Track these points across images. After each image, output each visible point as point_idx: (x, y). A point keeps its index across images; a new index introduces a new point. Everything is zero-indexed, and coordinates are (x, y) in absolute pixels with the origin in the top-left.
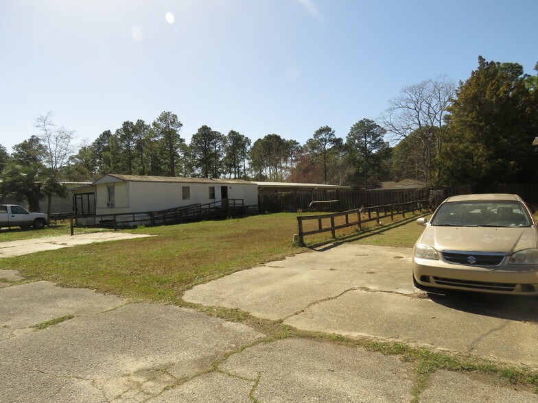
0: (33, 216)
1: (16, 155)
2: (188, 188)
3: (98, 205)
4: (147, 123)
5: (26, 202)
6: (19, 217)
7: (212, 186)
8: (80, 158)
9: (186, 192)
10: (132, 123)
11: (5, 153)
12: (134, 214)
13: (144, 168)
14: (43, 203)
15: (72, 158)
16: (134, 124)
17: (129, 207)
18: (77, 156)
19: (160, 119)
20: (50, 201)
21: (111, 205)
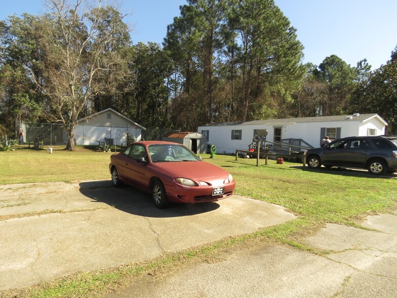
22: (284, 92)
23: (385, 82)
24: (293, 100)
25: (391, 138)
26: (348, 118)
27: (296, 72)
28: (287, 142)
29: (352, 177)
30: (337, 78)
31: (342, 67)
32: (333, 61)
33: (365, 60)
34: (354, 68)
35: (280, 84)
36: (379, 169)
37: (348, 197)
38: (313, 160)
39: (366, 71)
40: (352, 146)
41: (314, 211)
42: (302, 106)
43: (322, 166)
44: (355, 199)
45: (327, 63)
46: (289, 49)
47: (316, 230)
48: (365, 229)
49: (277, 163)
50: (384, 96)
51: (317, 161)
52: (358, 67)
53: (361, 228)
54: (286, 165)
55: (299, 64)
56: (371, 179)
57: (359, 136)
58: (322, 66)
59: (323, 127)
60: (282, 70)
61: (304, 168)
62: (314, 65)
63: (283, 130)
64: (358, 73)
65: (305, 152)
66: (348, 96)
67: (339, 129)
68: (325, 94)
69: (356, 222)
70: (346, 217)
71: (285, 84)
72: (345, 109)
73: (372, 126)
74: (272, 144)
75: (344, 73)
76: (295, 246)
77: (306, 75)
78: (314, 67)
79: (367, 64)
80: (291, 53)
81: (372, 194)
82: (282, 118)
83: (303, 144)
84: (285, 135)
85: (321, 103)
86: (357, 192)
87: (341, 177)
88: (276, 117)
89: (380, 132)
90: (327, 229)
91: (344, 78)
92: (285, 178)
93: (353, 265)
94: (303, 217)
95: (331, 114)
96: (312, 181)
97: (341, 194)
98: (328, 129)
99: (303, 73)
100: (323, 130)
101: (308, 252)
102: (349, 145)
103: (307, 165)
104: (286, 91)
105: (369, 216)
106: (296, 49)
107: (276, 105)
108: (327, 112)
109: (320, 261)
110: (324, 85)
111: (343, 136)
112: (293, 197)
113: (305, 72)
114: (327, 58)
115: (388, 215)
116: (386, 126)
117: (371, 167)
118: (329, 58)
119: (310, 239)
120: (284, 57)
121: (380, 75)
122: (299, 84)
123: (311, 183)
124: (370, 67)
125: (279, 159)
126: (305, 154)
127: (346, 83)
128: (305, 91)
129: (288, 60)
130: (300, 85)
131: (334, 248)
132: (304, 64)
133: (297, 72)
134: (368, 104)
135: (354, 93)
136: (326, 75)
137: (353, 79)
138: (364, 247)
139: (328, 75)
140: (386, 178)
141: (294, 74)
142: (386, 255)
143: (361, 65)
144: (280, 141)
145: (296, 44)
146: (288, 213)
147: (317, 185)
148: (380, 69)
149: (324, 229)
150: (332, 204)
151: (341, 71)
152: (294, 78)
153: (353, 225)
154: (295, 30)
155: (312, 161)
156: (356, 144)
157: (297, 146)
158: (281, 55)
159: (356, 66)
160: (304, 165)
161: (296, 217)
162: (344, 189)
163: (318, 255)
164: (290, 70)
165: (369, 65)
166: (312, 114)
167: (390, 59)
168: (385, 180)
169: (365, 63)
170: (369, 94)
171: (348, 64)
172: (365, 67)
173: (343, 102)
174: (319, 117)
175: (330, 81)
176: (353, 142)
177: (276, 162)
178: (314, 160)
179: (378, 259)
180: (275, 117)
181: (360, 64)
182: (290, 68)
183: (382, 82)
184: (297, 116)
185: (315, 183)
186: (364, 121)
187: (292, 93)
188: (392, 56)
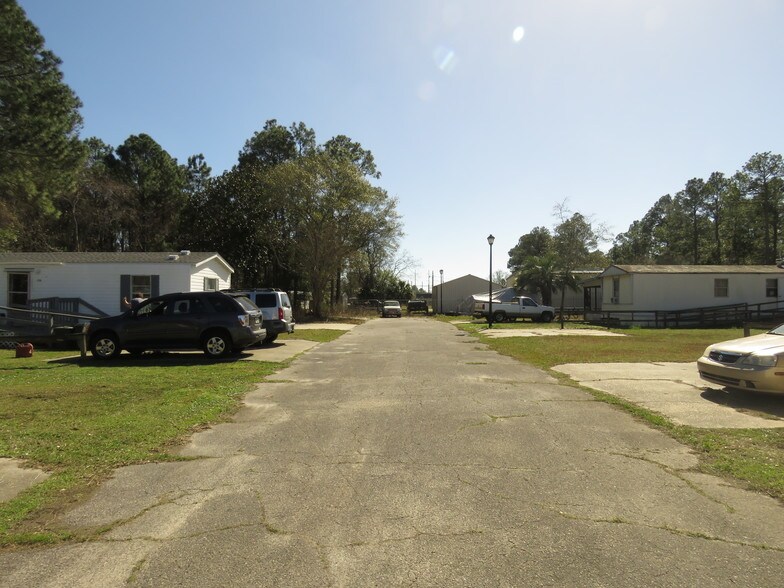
0: (541, 308)
1: (556, 238)
2: (726, 281)
3: (605, 301)
4: (727, 176)
5: (540, 294)
6: (530, 309)
7: (773, 277)
8: (630, 237)
9: (721, 286)
10: (701, 180)
11: (549, 236)
12: (633, 312)
13: (720, 245)
14: (556, 296)
15: (620, 237)
16: (705, 181)
17: (632, 304)
18: (626, 234)
19: (749, 167)
20: (563, 294)
21: (615, 300)
22: (34, 192)
23: (232, 199)
24: (59, 213)
25: (236, 294)
26: (172, 259)
27: (61, 152)
28: (46, 305)
29: (177, 367)
30: (154, 179)
31: (161, 161)
32: (145, 145)
33: (201, 157)
34: (183, 166)
35: (24, 172)
36: (220, 348)
37: (164, 407)
38: (103, 342)
39: (203, 176)
40: (177, 311)
41: (93, 451)
42: (83, 227)
43: (124, 352)
44: (177, 407)
45: (133, 148)
46: (43, 98)
47: (89, 491)
48: (184, 459)
49: (18, 356)
50: (230, 223)
51: (111, 343)
52: (190, 167)
53: (179, 460)
54: (41, 357)
55: (70, 137)
56: (207, 367)
57: (192, 291)
58: (121, 150)
59: (125, 273)
60: (24, 141)
61: (82, 362)
62: (106, 145)
63: (33, 278)
64: (191, 177)
65: (87, 324)
66: (175, 217)
67: (156, 279)
68: (131, 206)
69: (171, 452)
70: (155, 446)
71: (36, 174)
72: (170, 239)
73: (210, 273)
74: (5, 312)
75: (165, 173)
76: (35, 541)
77: (89, 163)
78: (106, 148)
79: (205, 164)
80: (49, 107)
81: (205, 394)
82: (34, 250)
83: (83, 309)
84: (37, 290)
85: (125, 225)
86: (182, 393)
87: (158, 370)
88: (17, 246)
89: (224, 285)
90: (116, 480)
91: (167, 183)
92: (32, 390)
93: (153, 536)
94: (64, 469)
95: (145, 248)
96: (98, 387)
97: (151, 404)
98: (135, 278)
99: (78, 157)
100: (125, 279)
101: (67, 542)
102: (171, 308)
103: (89, 354)
104: (40, 188)
105: (195, 435)
106: (61, 102)
107: (15, 218)
108: (137, 242)
109: (89, 552)
110: (129, 189)
111: (163, 292)
112: (47, 430)
113: (83, 155)
114: (132, 139)
115: (224, 424)
116: (232, 274)
117: (209, 346)
118: (136, 138)
119: (74, 515)
120: (31, 112)
121: (223, 187)
122: (72, 179)
123: (95, 392)
124: (209, 170)
125: (22, 346)
126: (85, 330)
127: (170, 191)
128: (89, 195)
129: (39, 122)
130: (74, 182)
131: (122, 515)
132: (82, 138)
133: (66, 152)
134: (208, 234)
135: (184, 213)
136: (131, 171)
137: (182, 187)
138: (178, 493)
139: (137, 171)
140: (231, 362)
141: (57, 156)
142: (211, 495)
143: (195, 164)
144: (24, 303)
145: (60, 92)
146: (29, 471)
147: (108, 392)
148: (223, 177)
149: (109, 483)
150: (132, 428)
151: (160, 168)
152: (57, 163)
153: (166, 458)
154: (58, 61)
155: (100, 345)
156: (183, 307)
157: (70, 313)
158: (21, 105)
159: (187, 164)
160: (83, 354)
161: (46, 475)
162: (158, 393)
163: (86, 543)
164: (45, 145)
165: (208, 166)
166: (106, 245)
167: (237, 163)
168: (229, 365)
169: (200, 163)
170: (208, 217)
171: (173, 157)
172: (201, 169)
173: (167, 226)
174: (123, 254)
175: (141, 183)
176: (178, 304)
177: (13, 353)
178: (106, 342)
179: (197, 506)
180: (13, 247)
181: (192, 161)
182: (46, 140)
183: (227, 200)
184: (71, 249)
185: (103, 390)
186: (197, 265)
187: (55, 196)
188: (239, 159)
